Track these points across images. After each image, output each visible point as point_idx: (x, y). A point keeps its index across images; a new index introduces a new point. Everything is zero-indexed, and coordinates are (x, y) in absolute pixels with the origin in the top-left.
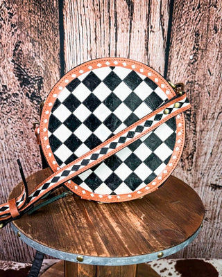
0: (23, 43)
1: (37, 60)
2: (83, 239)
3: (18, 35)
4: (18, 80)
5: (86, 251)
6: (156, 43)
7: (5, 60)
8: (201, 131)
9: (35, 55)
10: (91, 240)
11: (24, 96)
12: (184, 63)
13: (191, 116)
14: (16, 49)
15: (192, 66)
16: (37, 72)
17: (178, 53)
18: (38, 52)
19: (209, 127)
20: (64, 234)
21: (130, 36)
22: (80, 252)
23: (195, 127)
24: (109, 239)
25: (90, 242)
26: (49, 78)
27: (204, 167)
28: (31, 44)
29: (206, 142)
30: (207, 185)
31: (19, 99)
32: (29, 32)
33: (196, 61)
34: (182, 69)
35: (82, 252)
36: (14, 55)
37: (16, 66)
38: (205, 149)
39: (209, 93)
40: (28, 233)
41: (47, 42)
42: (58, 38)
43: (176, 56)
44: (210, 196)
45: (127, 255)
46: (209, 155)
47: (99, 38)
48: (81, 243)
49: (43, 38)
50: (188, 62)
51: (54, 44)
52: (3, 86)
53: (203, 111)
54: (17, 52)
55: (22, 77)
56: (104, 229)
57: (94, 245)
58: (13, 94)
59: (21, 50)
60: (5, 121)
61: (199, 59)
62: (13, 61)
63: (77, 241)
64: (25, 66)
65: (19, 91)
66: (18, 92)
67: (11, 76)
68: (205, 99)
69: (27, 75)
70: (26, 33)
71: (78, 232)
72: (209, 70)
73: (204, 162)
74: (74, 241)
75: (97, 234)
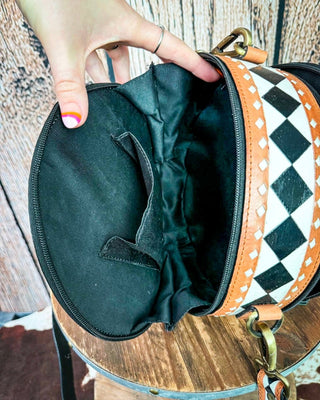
2: (157, 357)
4: (40, 56)
5: (162, 381)
7: (13, 26)
10: (168, 359)
20: (130, 348)
22: (153, 383)
24: (194, 356)
25: (166, 362)
31: (47, 86)
35: (156, 383)
37: (31, 34)
40: (82, 347)
45: (219, 389)
48: (153, 366)
52: (19, 68)
56: (186, 335)
57: (173, 369)
58: (37, 79)
62: (25, 25)
63: (148, 361)
65: (44, 73)
66: (43, 76)
67: (28, 51)
71: (149, 342)
74: (144, 361)
75: (175, 346)
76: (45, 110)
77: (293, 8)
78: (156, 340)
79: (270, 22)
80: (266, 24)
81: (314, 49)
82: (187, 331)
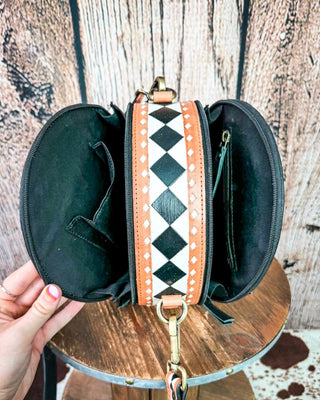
0: (16, 32)
1: (41, 58)
2: (131, 353)
3: (7, 19)
4: (17, 90)
5: (137, 372)
6: (226, 17)
8: (295, 152)
9: (37, 50)
10: (141, 355)
11: (29, 114)
12: (270, 46)
13: (280, 130)
14: (6, 42)
15: (283, 50)
16: (43, 77)
17: (262, 30)
18: (41, 45)
19: (307, 144)
20: (106, 347)
21: (184, 7)
22: (128, 374)
23: (286, 146)
24: (165, 352)
25: (140, 357)
26: (62, 85)
27: (297, 203)
28: (28, 32)
29: (302, 167)
30: (300, 227)
31: (22, 118)
32: (24, 13)
33: (290, 42)
34: (268, 57)
35: (132, 374)
36: (5, 51)
37: (10, 69)
38: (299, 177)
39: (309, 94)
40: (62, 347)
41: (52, 27)
42: (69, 18)
43: (258, 36)
44: (304, 240)
46: (305, 185)
47: (133, 14)
48: (128, 360)
49: (46, 20)
50: (276, 44)
51: (64, 29)
53: (299, 121)
54: (8, 46)
55: (21, 85)
56: (157, 335)
57: (147, 362)
58: (12, 112)
59: (14, 44)
60: (6, 153)
61: (296, 38)
62: (4, 61)
63: (124, 357)
64: (24, 68)
65: (20, 106)
66: (18, 109)
67: (5, 85)
68: (302, 101)
69: (29, 83)
70: (19, 15)
71: (124, 342)
72: (311, 57)
73: (298, 194)
74: (120, 357)
75: (148, 344)
76: (17, 142)
77: (251, 61)
78: (130, 340)
79: (232, 72)
80: (229, 73)
81: (270, 97)
82: (158, 332)
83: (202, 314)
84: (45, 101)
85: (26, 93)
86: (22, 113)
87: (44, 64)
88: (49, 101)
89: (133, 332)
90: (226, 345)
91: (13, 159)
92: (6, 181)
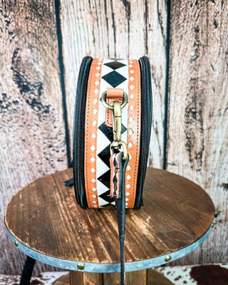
0: (21, 50)
1: (36, 66)
2: (84, 245)
3: (16, 42)
4: (18, 87)
5: (87, 258)
6: (156, 41)
7: (4, 68)
8: (209, 129)
9: (34, 61)
10: (92, 246)
11: (25, 103)
12: (185, 60)
13: (197, 114)
14: (14, 57)
15: (193, 62)
16: (37, 78)
17: (179, 51)
18: (37, 58)
19: (216, 124)
20: (63, 241)
21: (129, 36)
22: (80, 259)
23: (202, 125)
24: (112, 244)
25: (91, 248)
26: (49, 84)
27: (214, 167)
28: (29, 50)
29: (214, 140)
30: (218, 185)
31: (20, 106)
32: (27, 39)
33: (197, 57)
34: (185, 66)
35: (83, 259)
36: (13, 62)
37: (15, 73)
38: (214, 147)
39: (214, 90)
40: (26, 242)
41: (45, 48)
42: (56, 43)
43: (176, 54)
44: (222, 196)
45: (131, 260)
46: (218, 153)
47: (97, 40)
48: (81, 251)
49: (41, 43)
50: (189, 59)
51: (52, 49)
52: (3, 94)
53: (209, 108)
54: (15, 59)
55: (22, 84)
56: (107, 234)
57: (96, 251)
58: (14, 102)
59: (20, 57)
60: (7, 130)
61: (201, 55)
62: (12, 68)
63: (77, 247)
64: (24, 72)
65: (19, 98)
66: (18, 100)
67: (11, 84)
68: (210, 95)
69: (26, 82)
70: (24, 40)
71: (79, 238)
72: (212, 66)
73: (214, 161)
74: (74, 248)
75: (99, 239)
76: (15, 123)
77: (174, 69)
78: (84, 236)
79: (162, 76)
80: (159, 76)
81: (188, 92)
82: (107, 231)
83: (144, 220)
84: (37, 94)
85: (24, 88)
86: (20, 102)
87: (38, 70)
88: (40, 94)
89: (87, 232)
90: (164, 239)
91: (12, 135)
92: (5, 151)
